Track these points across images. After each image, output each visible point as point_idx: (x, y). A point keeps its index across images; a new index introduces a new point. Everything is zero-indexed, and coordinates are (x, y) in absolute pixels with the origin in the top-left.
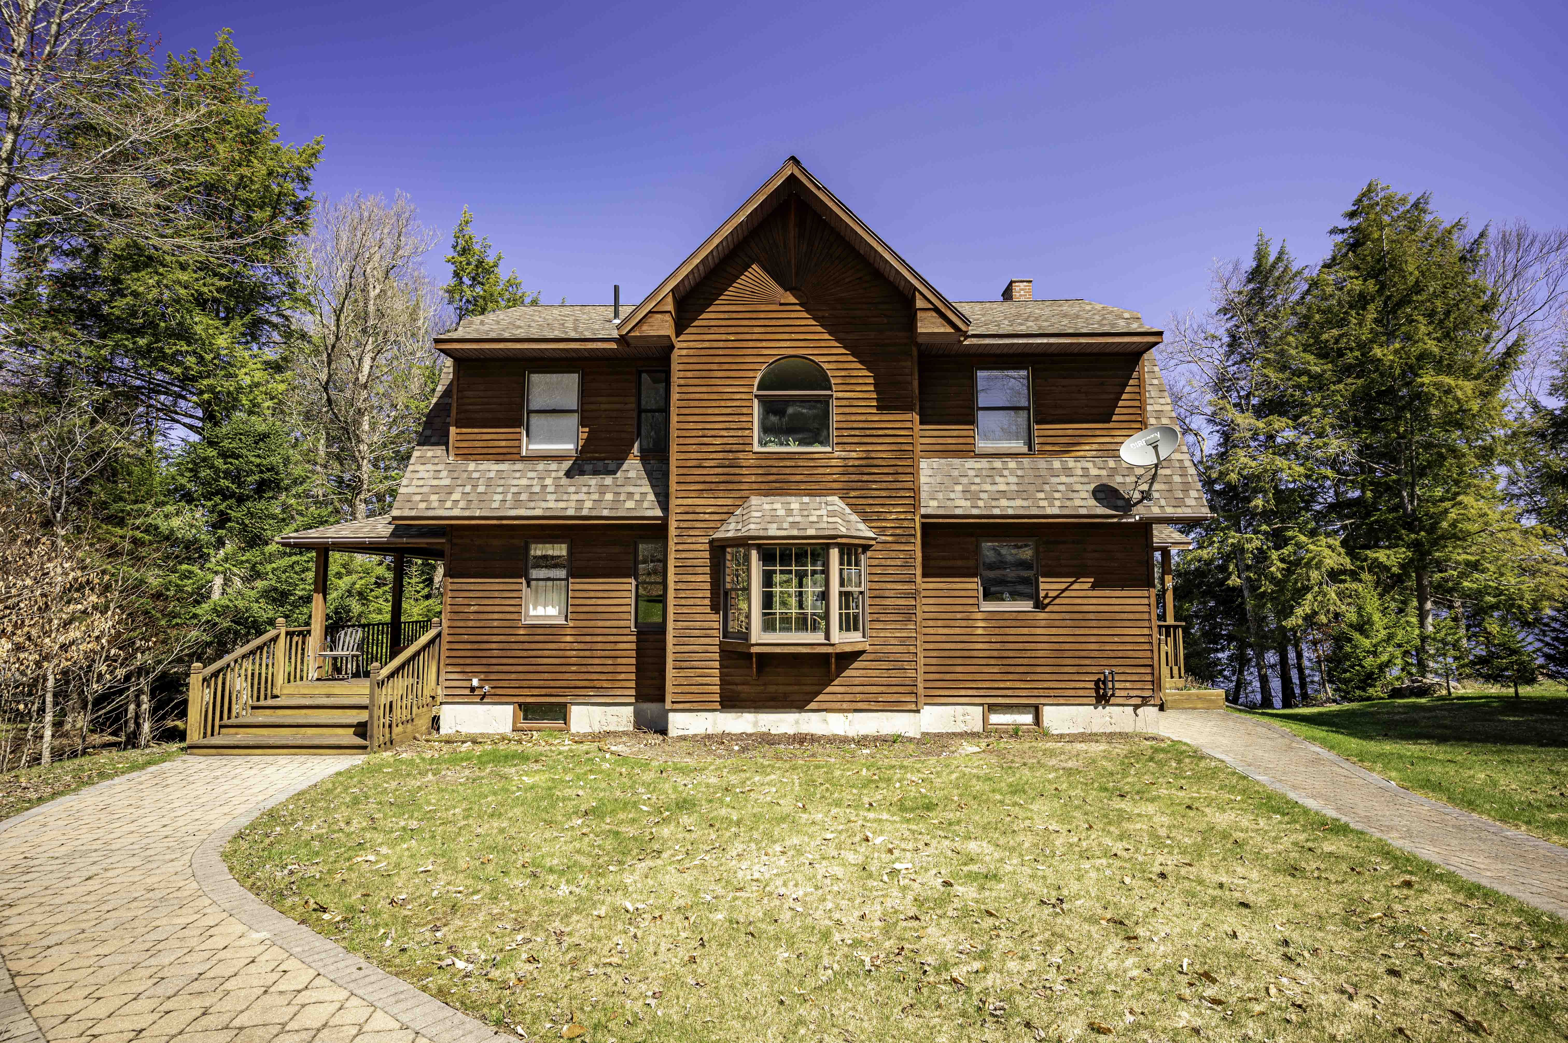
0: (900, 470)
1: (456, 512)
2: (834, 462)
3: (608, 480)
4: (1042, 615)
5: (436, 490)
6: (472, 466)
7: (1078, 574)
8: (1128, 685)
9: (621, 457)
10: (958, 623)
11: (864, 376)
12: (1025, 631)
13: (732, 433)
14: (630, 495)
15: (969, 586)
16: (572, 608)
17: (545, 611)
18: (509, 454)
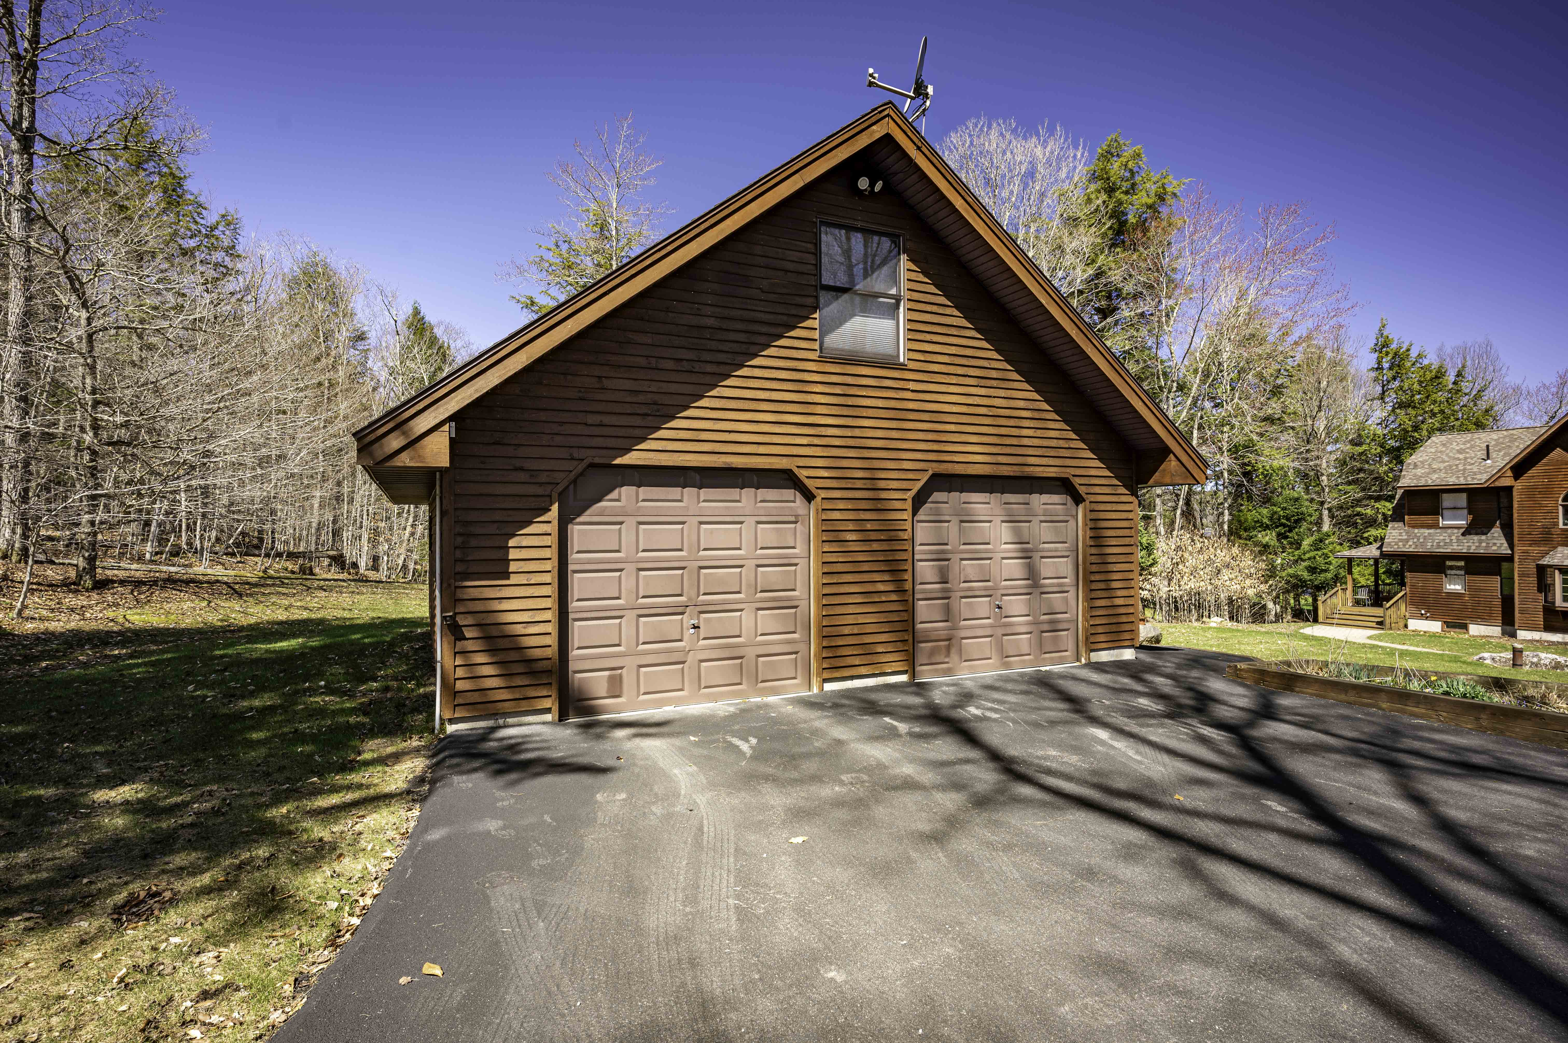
1: (1411, 550)
3: (1483, 537)
5: (1401, 540)
6: (1416, 531)
9: (1490, 527)
13: (1548, 520)
14: (1495, 544)
16: (1468, 587)
17: (1454, 587)
18: (1436, 526)
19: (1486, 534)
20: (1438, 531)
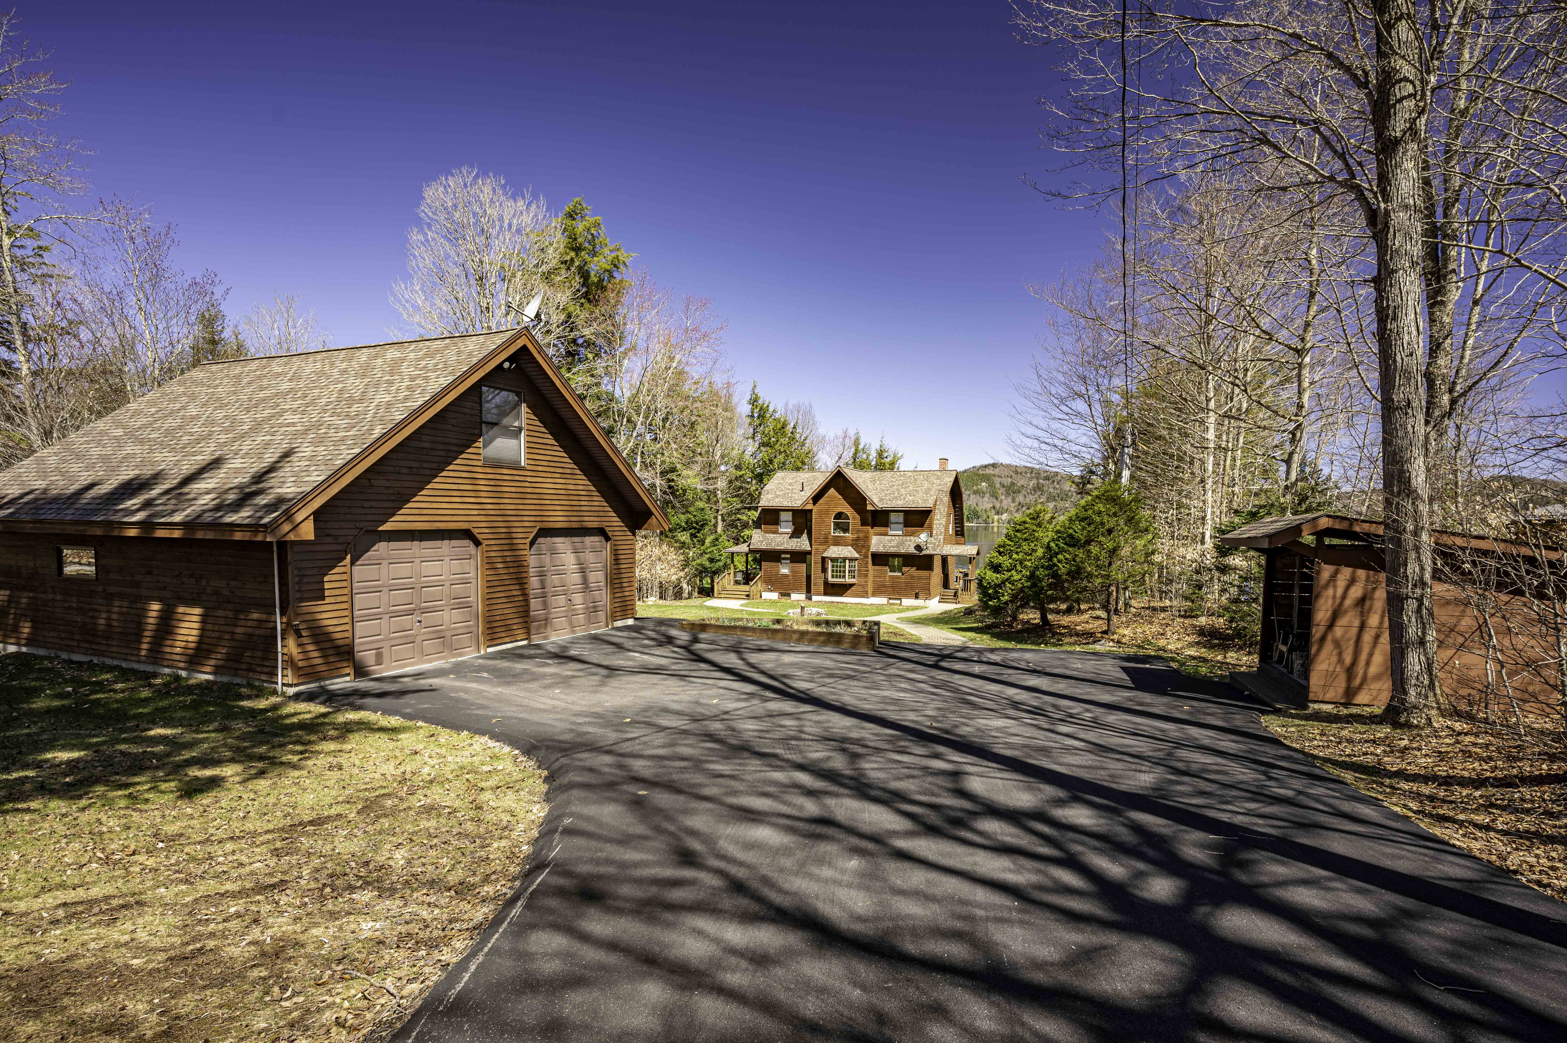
0: (865, 540)
1: (765, 547)
2: (850, 538)
3: (799, 540)
4: (903, 576)
5: (759, 541)
6: (767, 535)
7: (911, 567)
9: (802, 534)
10: (883, 577)
11: (857, 516)
12: (899, 580)
13: (827, 530)
14: (804, 544)
15: (886, 569)
16: (792, 571)
17: (785, 570)
18: (776, 532)
20: (778, 535)
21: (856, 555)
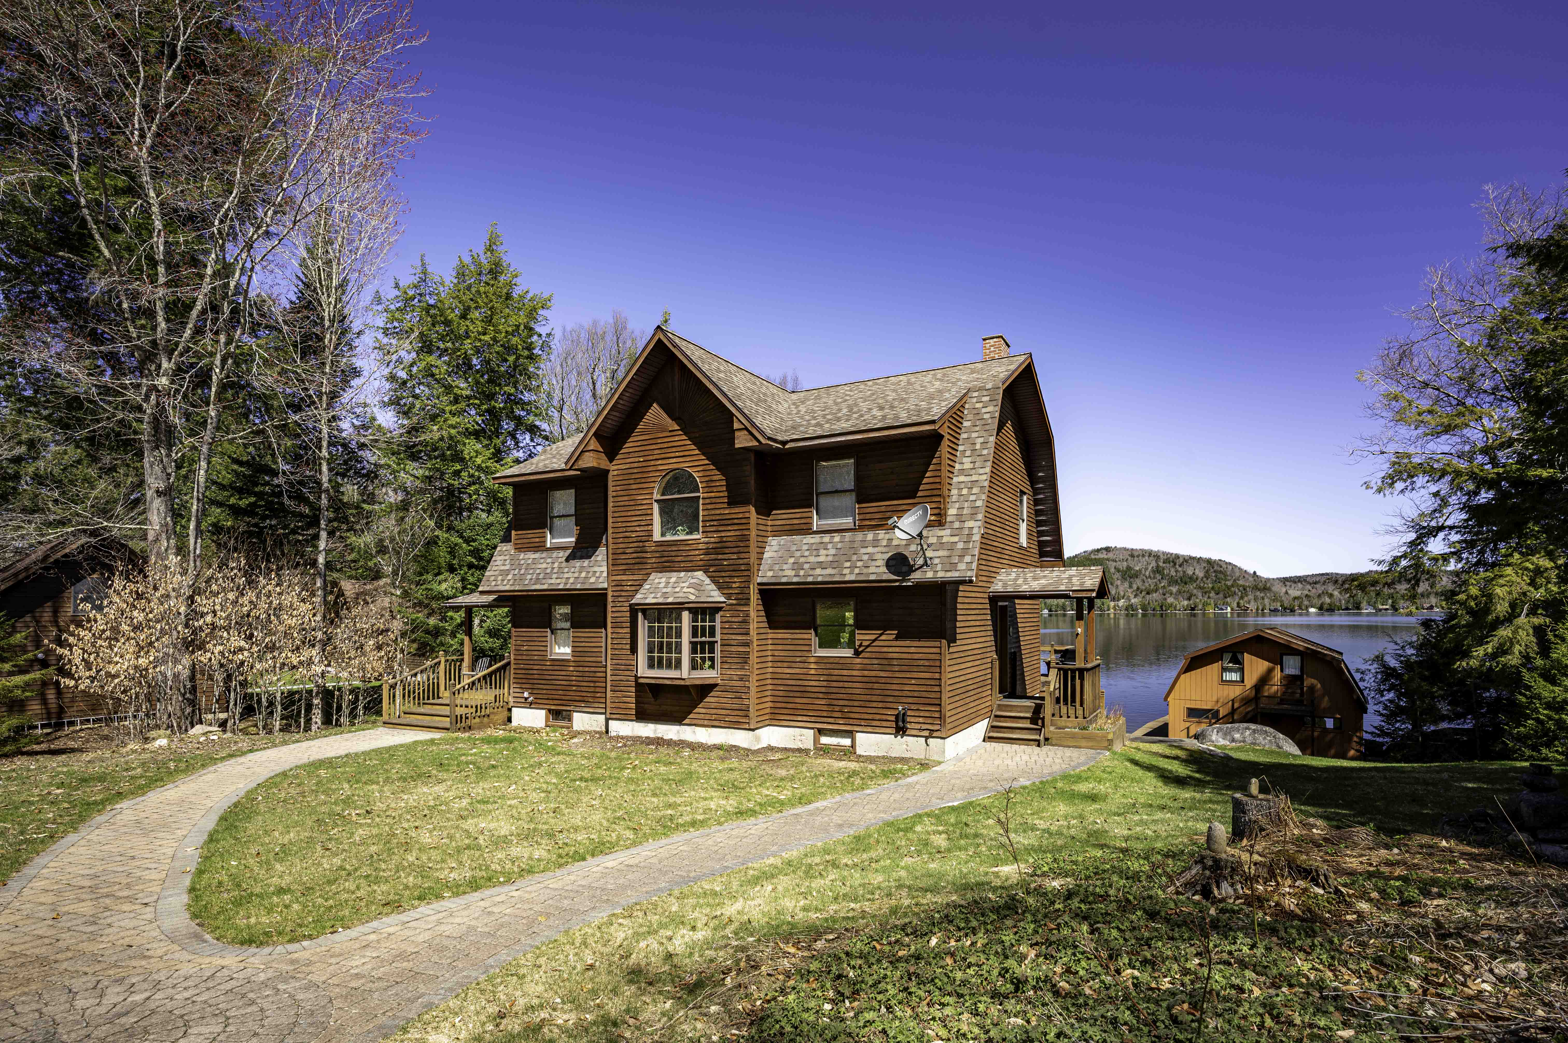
0: (741, 549)
2: (701, 546)
4: (858, 661)
6: (520, 556)
7: (885, 627)
8: (921, 720)
9: (596, 547)
10: (798, 665)
12: (845, 672)
13: (642, 528)
14: (595, 573)
15: (806, 636)
16: (573, 648)
17: (563, 650)
18: (540, 547)
19: (590, 557)
20: (544, 555)
21: (716, 596)
